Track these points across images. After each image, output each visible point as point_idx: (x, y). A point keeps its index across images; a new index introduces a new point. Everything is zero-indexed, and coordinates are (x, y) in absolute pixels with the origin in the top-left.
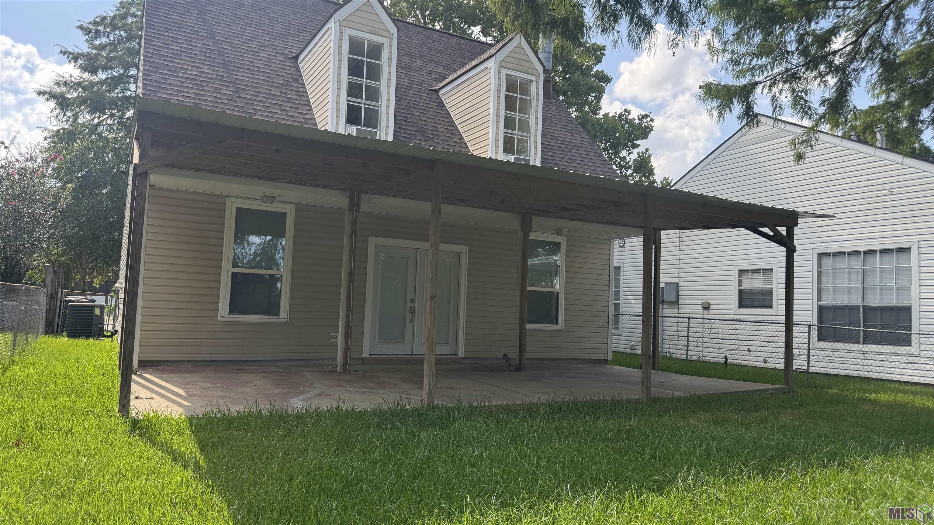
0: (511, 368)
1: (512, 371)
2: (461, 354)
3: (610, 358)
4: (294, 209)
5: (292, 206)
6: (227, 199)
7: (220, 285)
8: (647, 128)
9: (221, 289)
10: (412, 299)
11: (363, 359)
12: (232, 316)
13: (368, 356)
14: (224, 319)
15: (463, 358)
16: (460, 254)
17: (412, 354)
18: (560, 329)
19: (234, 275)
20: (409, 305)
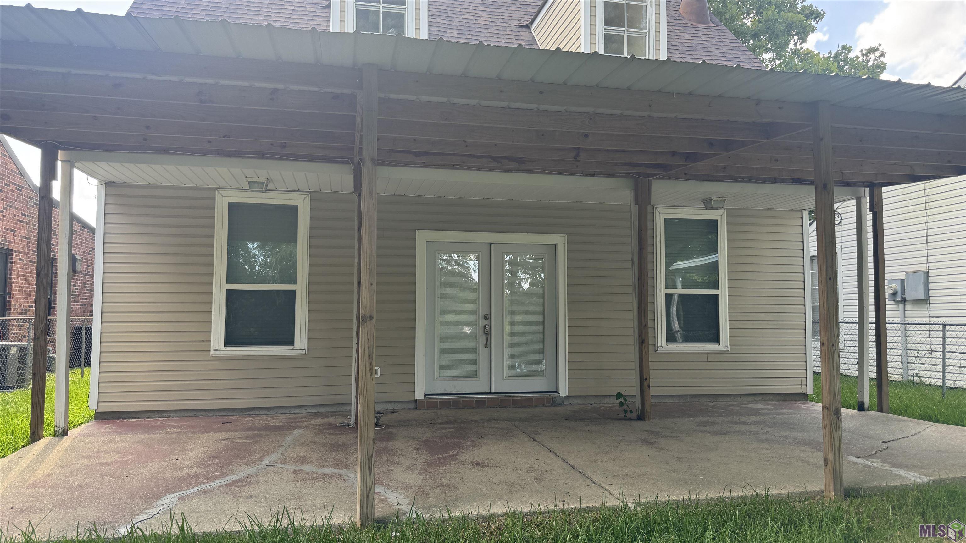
0: (629, 415)
1: (630, 419)
2: (564, 391)
3: (810, 391)
4: (308, 200)
5: (304, 195)
6: (216, 192)
7: (211, 308)
8: (878, 66)
9: (213, 313)
10: (486, 314)
11: (416, 401)
12: (228, 348)
13: (422, 397)
14: (217, 353)
15: (566, 397)
16: (555, 246)
17: (491, 393)
18: (724, 349)
19: (229, 293)
20: (483, 322)
